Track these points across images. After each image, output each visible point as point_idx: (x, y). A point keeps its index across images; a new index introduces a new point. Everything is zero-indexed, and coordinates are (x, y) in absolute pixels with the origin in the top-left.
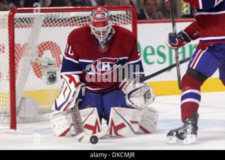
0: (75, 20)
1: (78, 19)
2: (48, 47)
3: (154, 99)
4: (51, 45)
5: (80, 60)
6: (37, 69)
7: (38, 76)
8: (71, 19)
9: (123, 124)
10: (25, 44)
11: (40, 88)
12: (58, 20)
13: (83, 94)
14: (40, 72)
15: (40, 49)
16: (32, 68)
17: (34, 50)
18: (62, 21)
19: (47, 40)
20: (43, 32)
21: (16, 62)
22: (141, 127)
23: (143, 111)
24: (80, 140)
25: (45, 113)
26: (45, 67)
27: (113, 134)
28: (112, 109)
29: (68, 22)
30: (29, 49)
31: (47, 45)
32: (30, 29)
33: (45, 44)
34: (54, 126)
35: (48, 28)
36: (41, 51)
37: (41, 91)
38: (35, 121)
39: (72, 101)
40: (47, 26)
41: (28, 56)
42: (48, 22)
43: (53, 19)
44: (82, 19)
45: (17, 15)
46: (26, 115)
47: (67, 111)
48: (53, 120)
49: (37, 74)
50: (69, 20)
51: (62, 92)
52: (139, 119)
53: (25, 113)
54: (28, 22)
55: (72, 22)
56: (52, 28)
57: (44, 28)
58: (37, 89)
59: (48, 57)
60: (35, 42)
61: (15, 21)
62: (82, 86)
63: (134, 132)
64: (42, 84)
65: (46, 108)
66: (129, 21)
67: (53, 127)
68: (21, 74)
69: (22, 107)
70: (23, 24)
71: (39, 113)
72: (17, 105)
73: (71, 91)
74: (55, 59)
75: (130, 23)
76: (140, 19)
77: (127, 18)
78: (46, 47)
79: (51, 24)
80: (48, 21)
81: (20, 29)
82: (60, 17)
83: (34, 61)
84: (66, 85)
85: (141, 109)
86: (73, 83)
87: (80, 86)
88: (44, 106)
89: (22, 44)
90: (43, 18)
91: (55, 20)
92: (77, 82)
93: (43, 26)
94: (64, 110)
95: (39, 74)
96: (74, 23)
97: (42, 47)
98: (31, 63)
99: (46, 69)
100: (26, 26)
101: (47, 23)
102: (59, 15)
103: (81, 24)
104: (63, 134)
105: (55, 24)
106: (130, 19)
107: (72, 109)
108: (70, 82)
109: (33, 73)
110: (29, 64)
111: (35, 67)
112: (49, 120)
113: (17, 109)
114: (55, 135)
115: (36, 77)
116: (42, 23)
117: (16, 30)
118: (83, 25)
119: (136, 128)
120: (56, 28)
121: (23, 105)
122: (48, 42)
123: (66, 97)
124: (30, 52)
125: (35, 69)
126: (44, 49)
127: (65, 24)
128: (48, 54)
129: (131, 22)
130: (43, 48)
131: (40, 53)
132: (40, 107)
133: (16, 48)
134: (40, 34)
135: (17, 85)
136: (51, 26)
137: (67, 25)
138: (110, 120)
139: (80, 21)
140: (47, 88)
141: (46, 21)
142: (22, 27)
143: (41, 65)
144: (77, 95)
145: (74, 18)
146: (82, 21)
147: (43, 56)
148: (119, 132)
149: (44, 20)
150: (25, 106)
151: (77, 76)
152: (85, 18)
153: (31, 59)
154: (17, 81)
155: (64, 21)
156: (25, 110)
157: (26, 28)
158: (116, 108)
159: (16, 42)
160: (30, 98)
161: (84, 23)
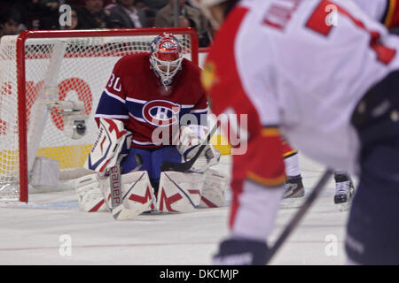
0: (111, 48)
1: (116, 47)
2: (73, 87)
3: (218, 160)
4: (76, 84)
5: (128, 99)
6: (57, 117)
7: (59, 127)
8: (105, 46)
9: (178, 194)
10: (40, 83)
11: (62, 144)
12: (87, 48)
13: (128, 147)
14: (62, 121)
15: (61, 88)
16: (50, 115)
17: (53, 91)
18: (93, 49)
19: (71, 76)
20: (65, 65)
21: (28, 107)
22: (203, 199)
23: (204, 176)
24: (116, 216)
25: (68, 179)
26: (69, 114)
27: (165, 209)
28: (162, 173)
29: (100, 51)
30: (45, 88)
31: (72, 83)
32: (46, 61)
33: (69, 82)
34: (81, 197)
35: (72, 59)
36: (63, 92)
37: (63, 148)
38: (54, 190)
39: (113, 157)
40: (71, 56)
41: (45, 98)
42: (73, 51)
43: (79, 47)
44: (120, 46)
45: (29, 41)
46: (42, 183)
47: (104, 171)
48: (80, 189)
49: (57, 124)
50: (102, 48)
51: (99, 144)
52: (200, 187)
53: (40, 180)
54: (44, 51)
55: (107, 50)
56: (79, 59)
57: (66, 59)
58: (57, 145)
59: (72, 100)
60: (54, 79)
61: (26, 50)
62: (127, 136)
63: (193, 205)
64: (65, 138)
65: (70, 171)
66: (187, 49)
67: (79, 199)
68: (35, 124)
69: (37, 171)
70: (37, 54)
71: (61, 179)
72: (29, 167)
73: (111, 143)
74: (82, 103)
75: (188, 52)
76: (202, 45)
77: (184, 44)
78: (70, 86)
79: (77, 53)
80: (73, 49)
81: (33, 60)
82: (90, 44)
83: (54, 105)
84: (104, 134)
85: (202, 173)
86: (114, 131)
87: (124, 137)
88: (67, 170)
89: (36, 82)
90: (66, 45)
91: (82, 47)
92: (120, 130)
93: (65, 56)
94: (101, 170)
95: (60, 125)
96: (110, 51)
97: (65, 85)
98: (48, 109)
99: (70, 117)
100: (41, 57)
101: (72, 53)
102: (88, 42)
103: (120, 53)
104: (95, 209)
105: (82, 54)
106: (188, 47)
107: (112, 168)
108: (111, 130)
109: (51, 123)
110: (46, 110)
111: (55, 114)
112: (74, 189)
113: (29, 174)
114: (82, 210)
115: (55, 128)
116: (64, 52)
117: (27, 62)
118: (123, 54)
119: (196, 199)
120: (84, 59)
121: (38, 167)
122: (72, 80)
123: (105, 151)
124: (47, 93)
125: (54, 117)
126: (67, 89)
127: (97, 53)
128: (72, 96)
129: (190, 50)
130: (65, 87)
131: (62, 95)
132: (62, 170)
133: (27, 88)
134: (62, 68)
135: (28, 140)
136: (77, 56)
137: (99, 55)
138: (160, 190)
139: (118, 48)
140: (71, 144)
141: (70, 49)
142: (36, 57)
143: (62, 111)
144: (119, 149)
145: (110, 44)
146: (121, 50)
147: (66, 99)
148: (173, 206)
149: (67, 49)
150: (40, 169)
151: (120, 122)
152: (124, 45)
153: (48, 103)
154: (29, 134)
155: (95, 50)
156: (40, 174)
157: (42, 60)
158: (168, 173)
159: (28, 79)
160: (46, 158)
161: (124, 52)
